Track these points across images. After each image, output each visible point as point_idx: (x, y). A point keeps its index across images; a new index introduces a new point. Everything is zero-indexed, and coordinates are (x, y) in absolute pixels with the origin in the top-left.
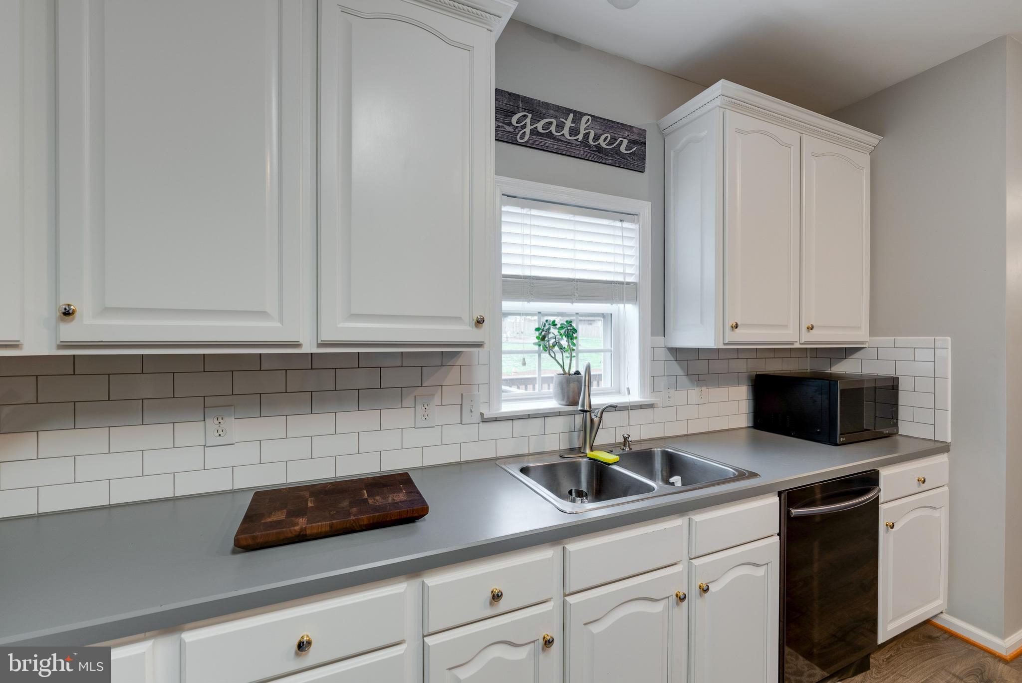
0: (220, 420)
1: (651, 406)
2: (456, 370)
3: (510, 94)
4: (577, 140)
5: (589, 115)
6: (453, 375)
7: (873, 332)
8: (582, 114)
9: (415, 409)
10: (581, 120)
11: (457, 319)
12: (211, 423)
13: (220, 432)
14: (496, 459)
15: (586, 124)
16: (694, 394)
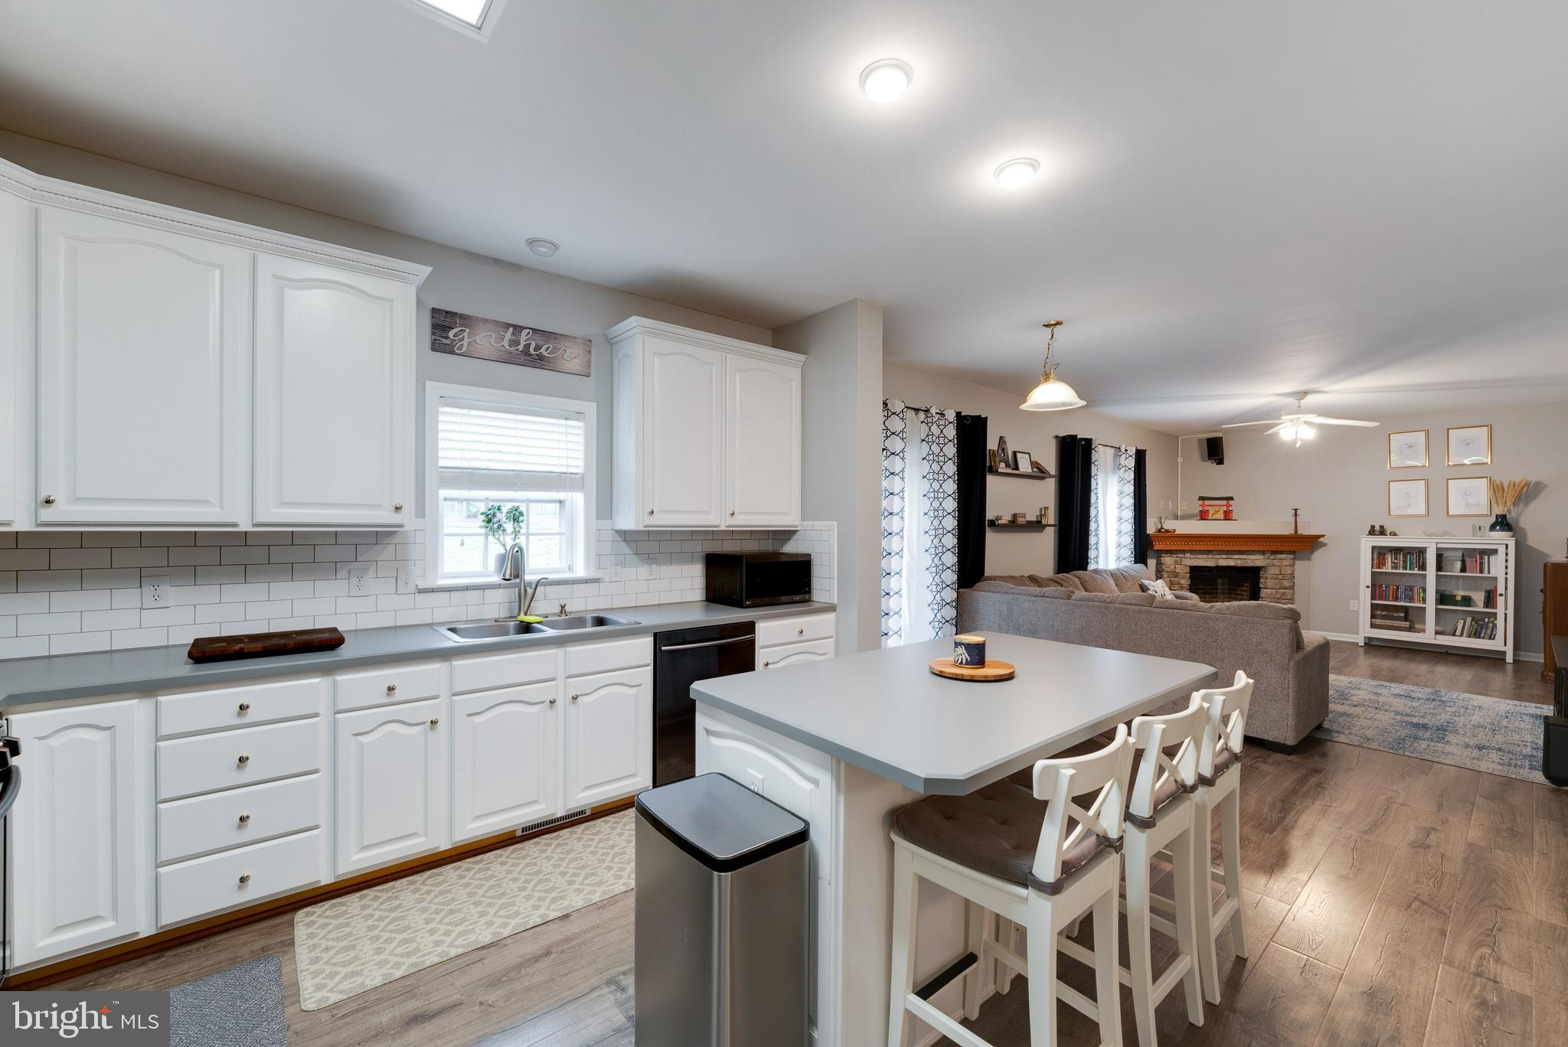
0: (156, 587)
1: (597, 581)
2: (391, 548)
3: (447, 312)
4: (517, 350)
5: (529, 328)
6: (388, 552)
7: (804, 517)
8: (523, 328)
9: (349, 582)
10: (521, 333)
11: (379, 506)
12: (148, 590)
13: (156, 597)
14: (432, 624)
15: (527, 335)
16: (643, 571)
